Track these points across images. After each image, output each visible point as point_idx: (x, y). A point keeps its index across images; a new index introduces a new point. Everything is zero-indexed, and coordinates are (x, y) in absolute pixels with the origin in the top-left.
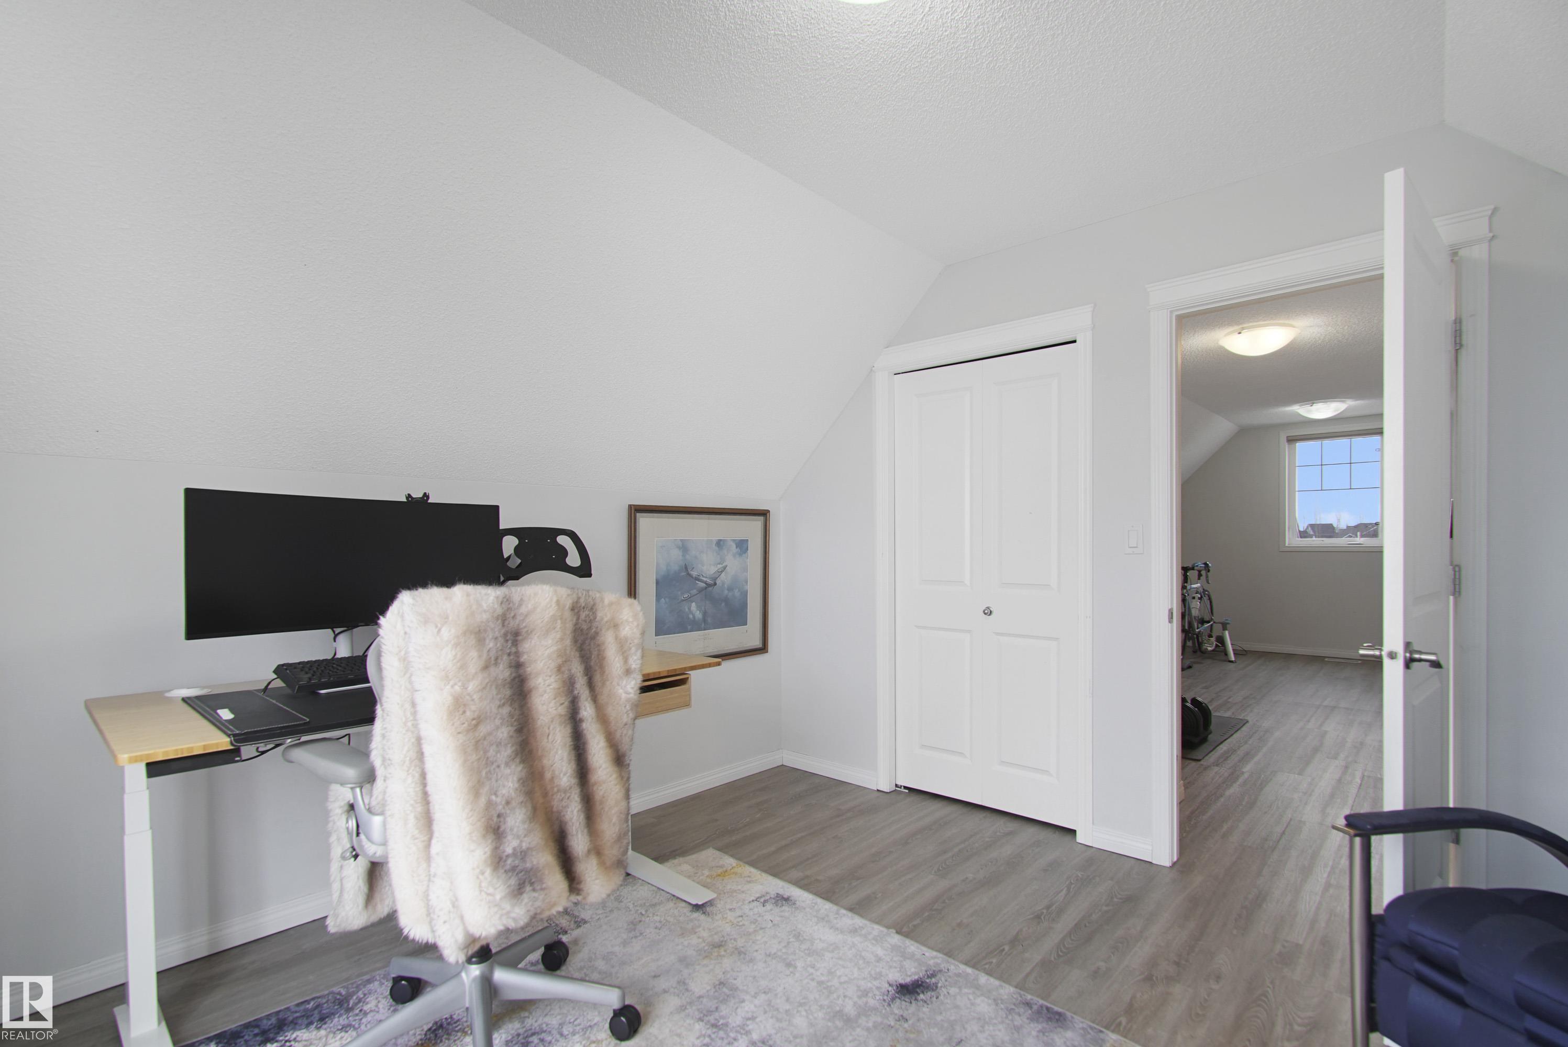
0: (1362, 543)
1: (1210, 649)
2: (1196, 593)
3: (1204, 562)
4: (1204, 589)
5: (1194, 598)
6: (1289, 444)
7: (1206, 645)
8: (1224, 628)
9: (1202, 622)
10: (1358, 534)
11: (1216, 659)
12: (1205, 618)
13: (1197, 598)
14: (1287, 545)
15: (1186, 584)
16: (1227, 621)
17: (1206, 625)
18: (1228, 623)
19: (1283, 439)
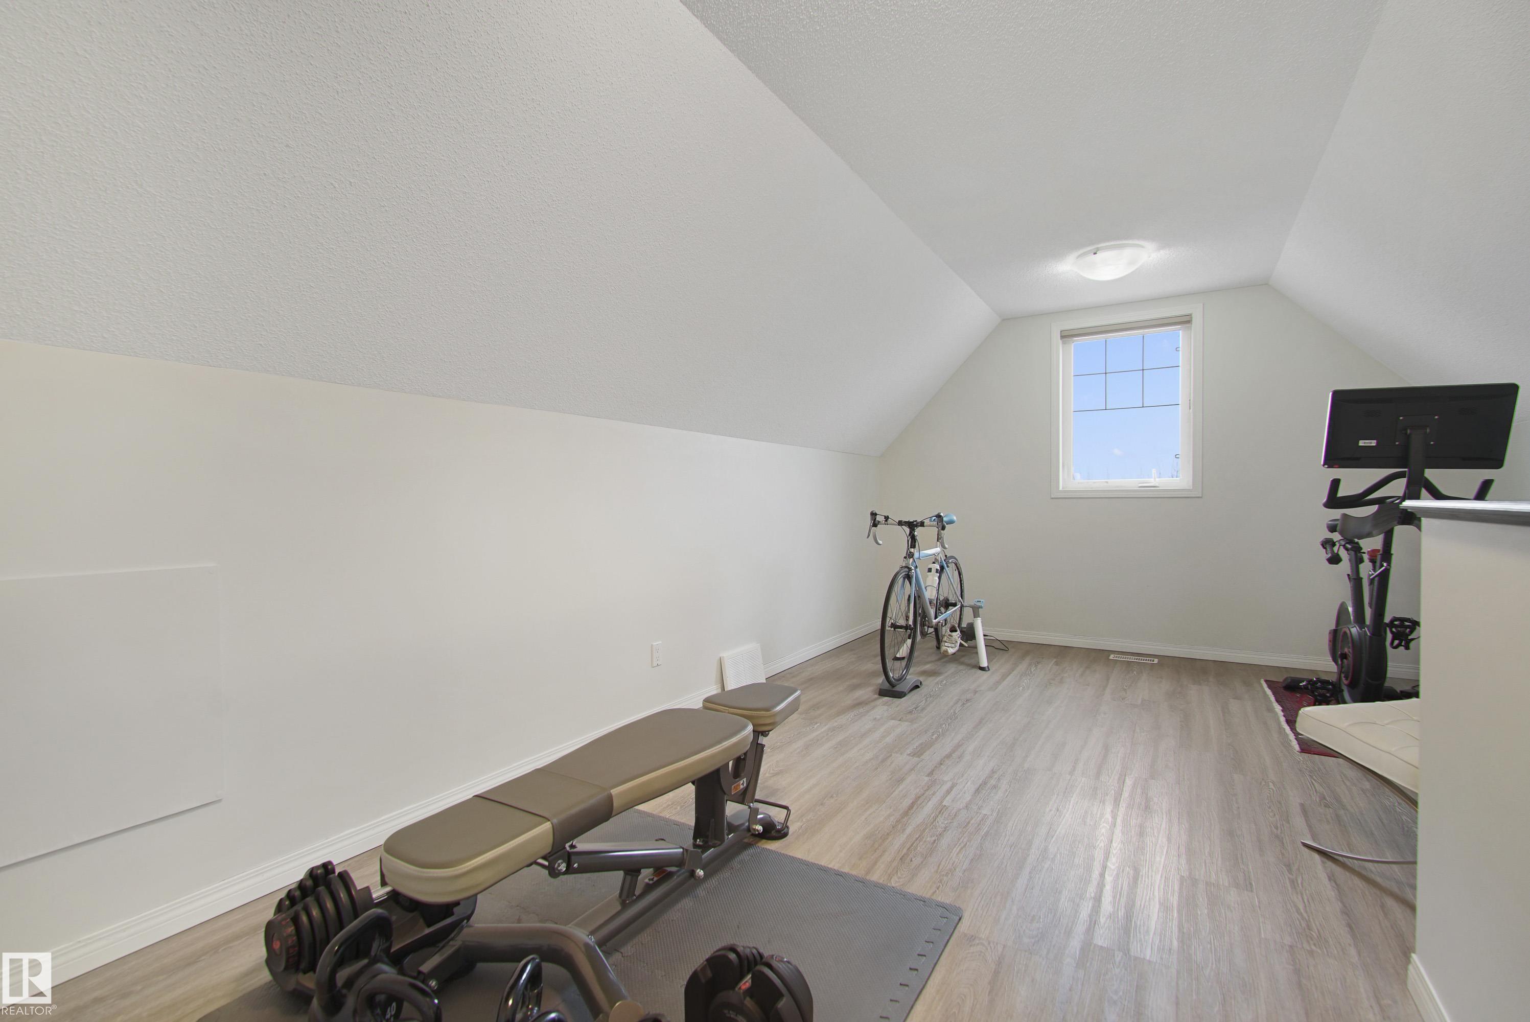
0: (1157, 485)
1: (951, 651)
2: (934, 563)
3: (937, 513)
4: (946, 556)
5: (930, 570)
6: (1064, 343)
7: (946, 644)
8: (976, 615)
9: (947, 604)
10: (1154, 471)
11: (962, 663)
12: (950, 599)
13: (934, 571)
14: (1061, 489)
15: (912, 550)
16: (978, 604)
17: (952, 610)
18: (981, 607)
19: (1056, 336)
